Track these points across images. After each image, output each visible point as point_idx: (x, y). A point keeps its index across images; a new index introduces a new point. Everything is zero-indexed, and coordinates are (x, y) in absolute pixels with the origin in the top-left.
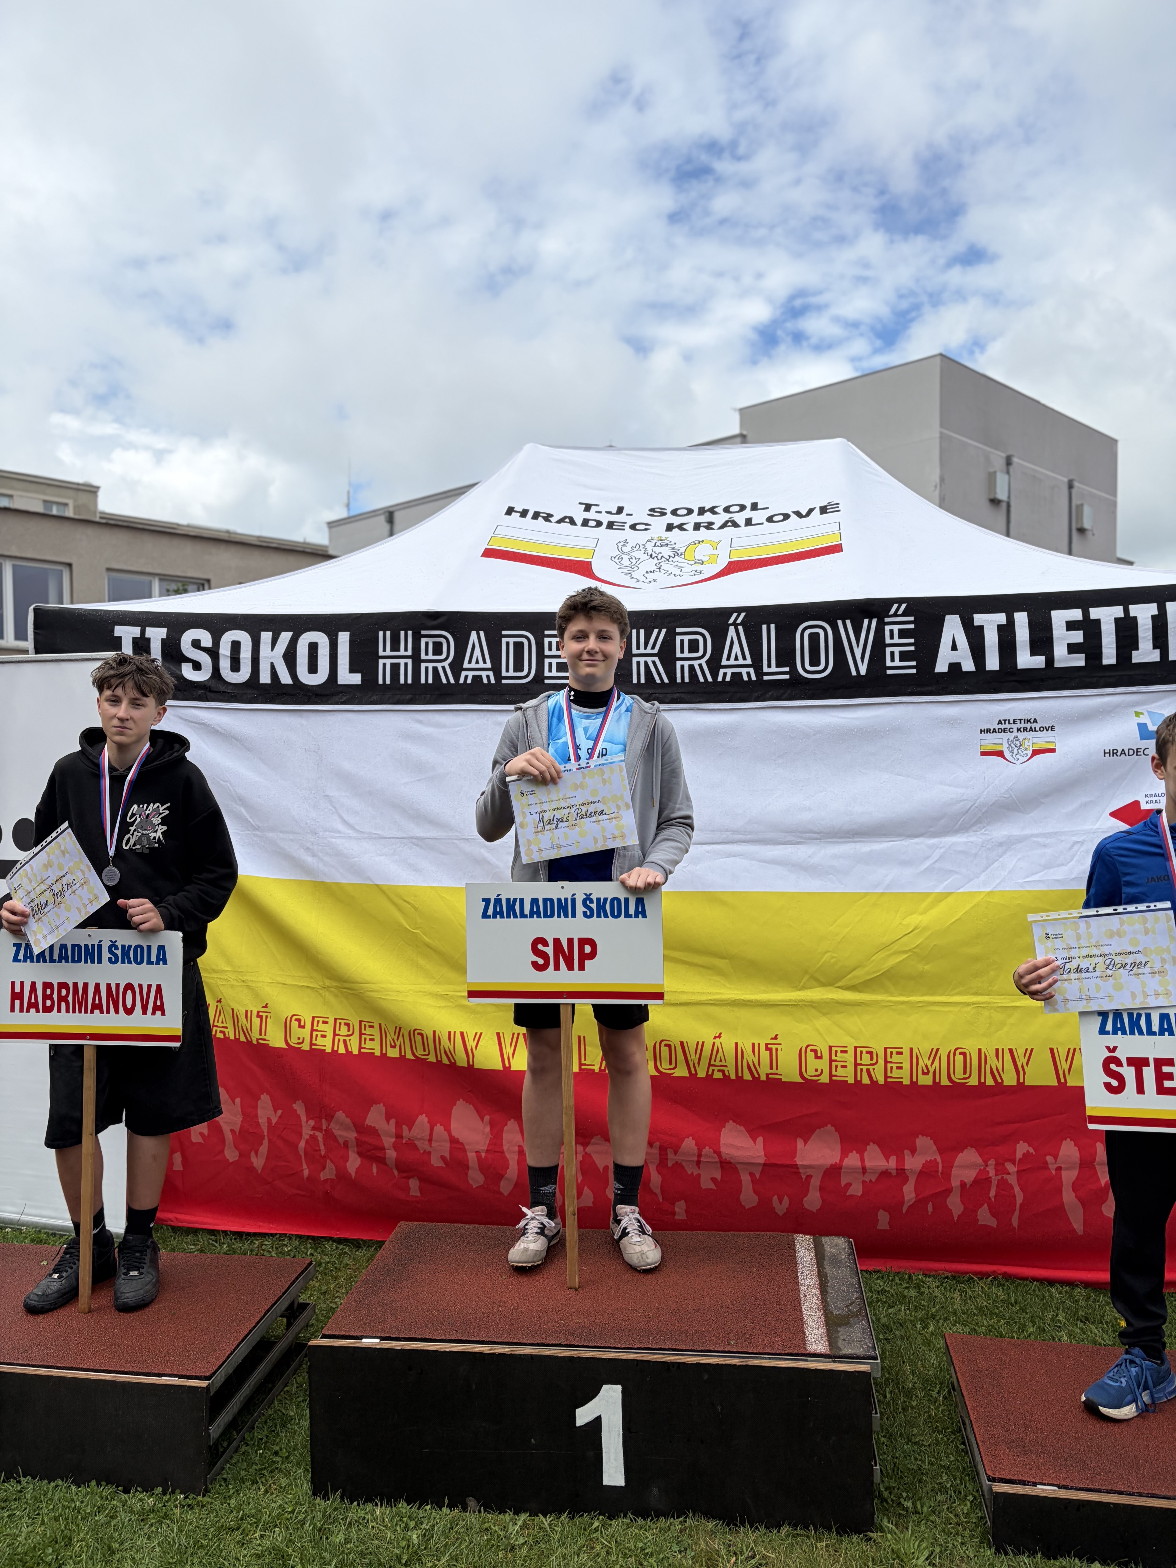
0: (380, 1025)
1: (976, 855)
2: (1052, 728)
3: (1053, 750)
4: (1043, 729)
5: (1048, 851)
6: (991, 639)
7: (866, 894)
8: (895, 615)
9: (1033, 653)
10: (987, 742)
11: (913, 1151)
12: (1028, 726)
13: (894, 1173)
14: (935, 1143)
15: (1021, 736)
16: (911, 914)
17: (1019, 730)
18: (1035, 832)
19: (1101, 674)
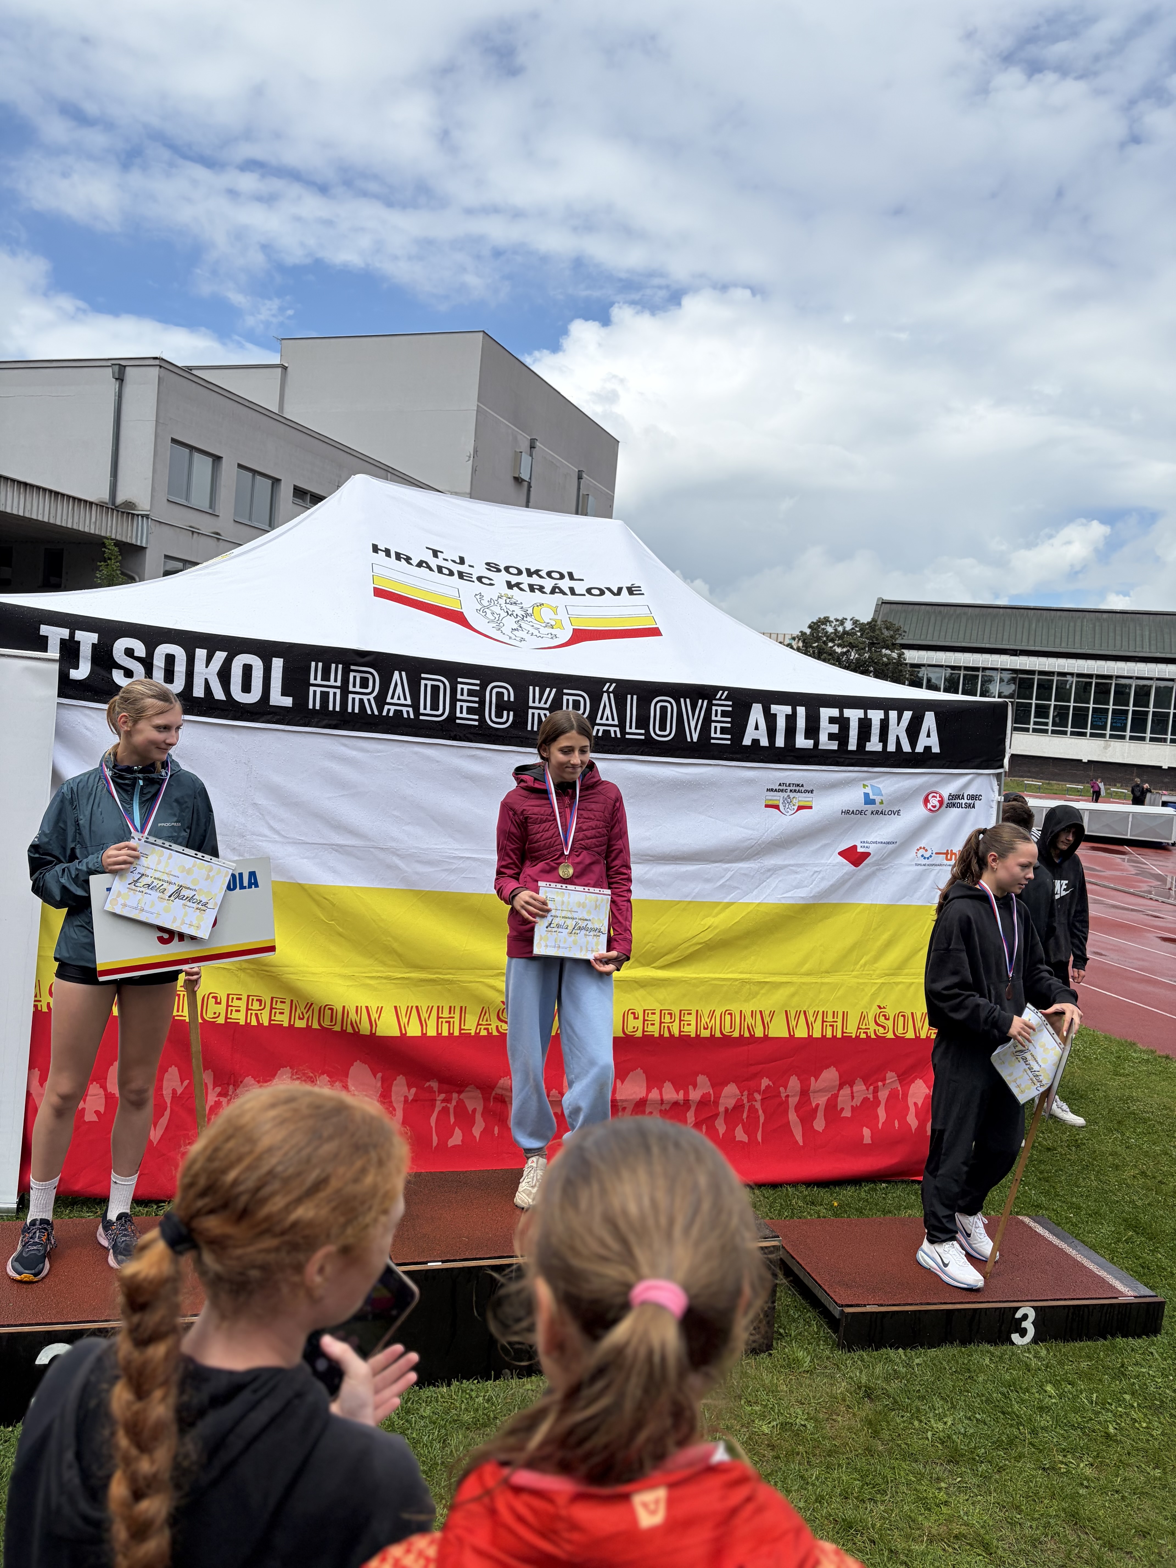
0: (292, 1001)
1: (753, 877)
2: (812, 791)
3: (810, 808)
4: (806, 791)
5: (798, 876)
6: (781, 723)
7: (679, 902)
8: (720, 699)
9: (807, 737)
10: (770, 798)
11: (695, 1086)
12: (797, 788)
13: (682, 1102)
14: (709, 1080)
15: (792, 795)
16: (707, 917)
17: (791, 791)
18: (792, 862)
19: (846, 756)
